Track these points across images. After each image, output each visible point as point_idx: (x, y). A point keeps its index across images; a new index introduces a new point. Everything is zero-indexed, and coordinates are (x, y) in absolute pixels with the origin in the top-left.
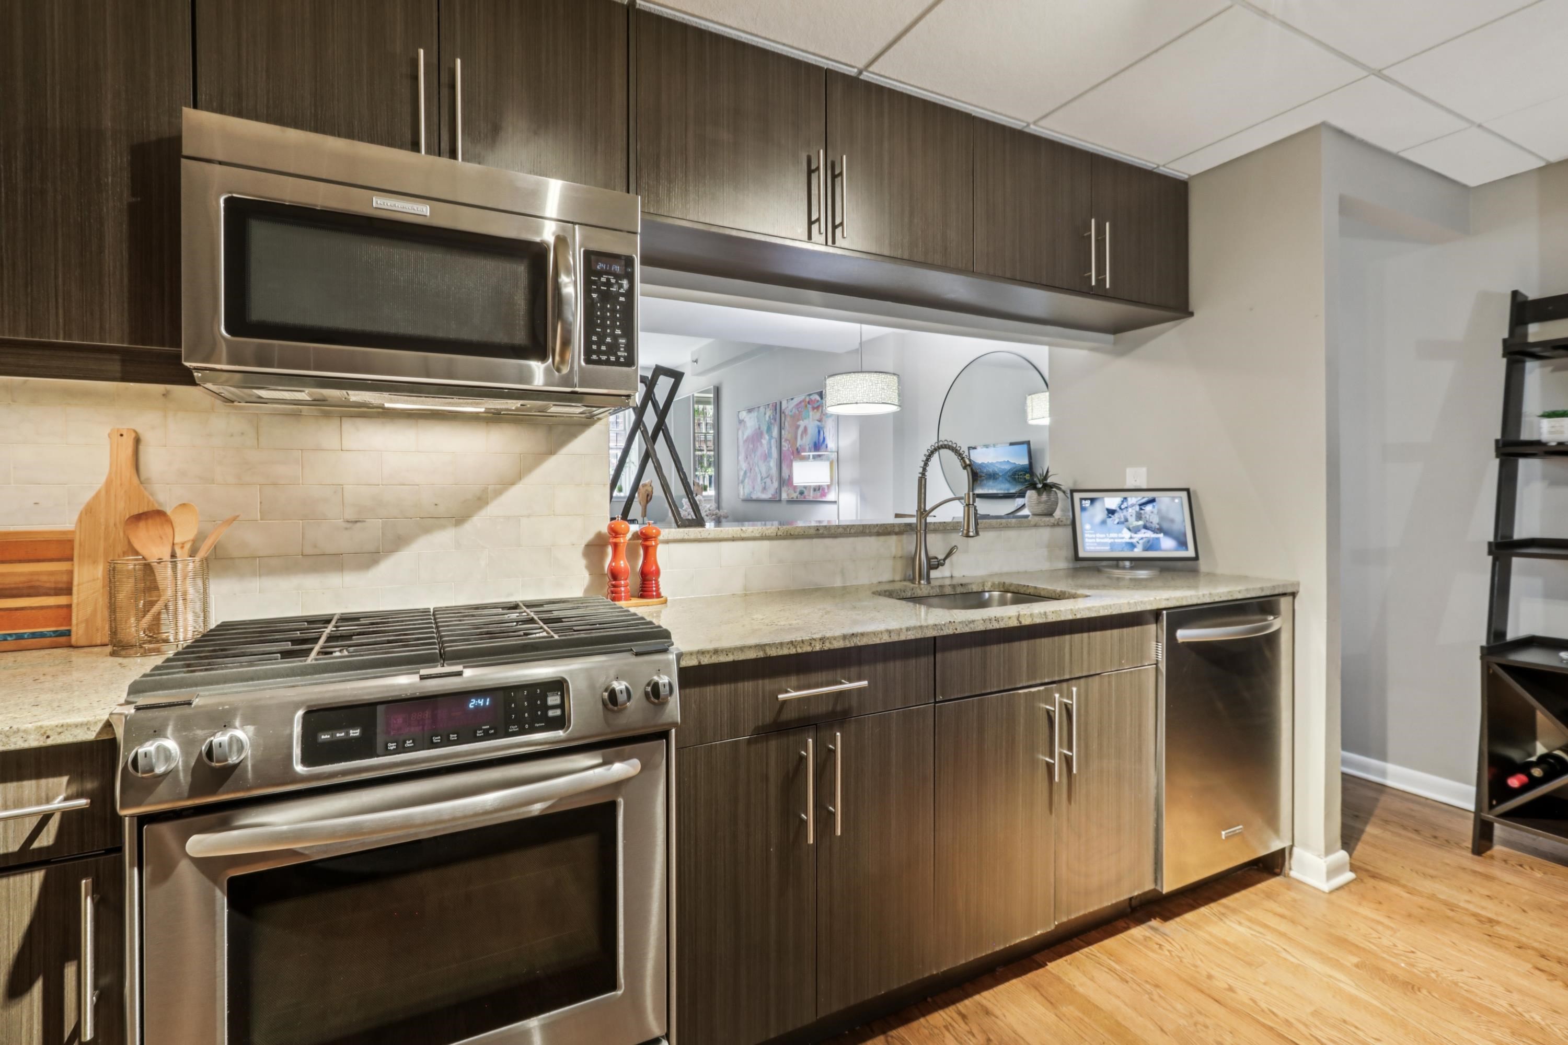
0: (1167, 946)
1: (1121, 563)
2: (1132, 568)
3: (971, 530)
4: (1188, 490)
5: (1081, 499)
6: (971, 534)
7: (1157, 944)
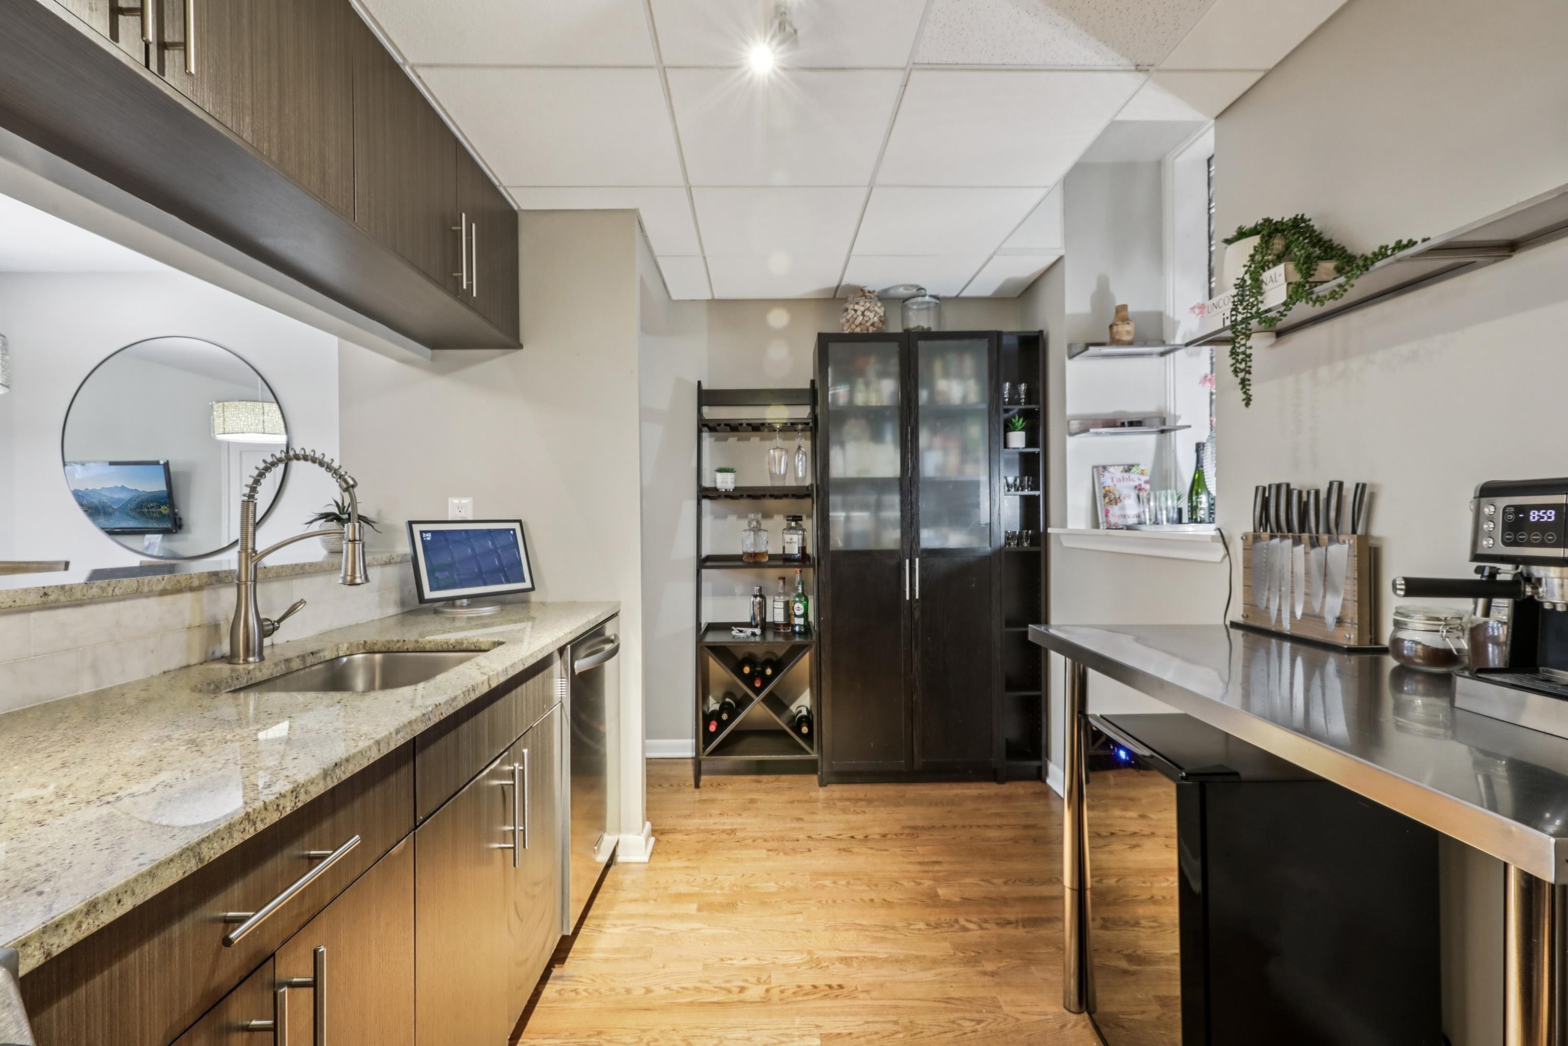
0: (580, 987)
1: (458, 602)
2: (469, 606)
3: (358, 575)
4: (520, 521)
5: (421, 532)
6: (358, 581)
7: (572, 991)
